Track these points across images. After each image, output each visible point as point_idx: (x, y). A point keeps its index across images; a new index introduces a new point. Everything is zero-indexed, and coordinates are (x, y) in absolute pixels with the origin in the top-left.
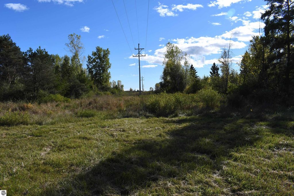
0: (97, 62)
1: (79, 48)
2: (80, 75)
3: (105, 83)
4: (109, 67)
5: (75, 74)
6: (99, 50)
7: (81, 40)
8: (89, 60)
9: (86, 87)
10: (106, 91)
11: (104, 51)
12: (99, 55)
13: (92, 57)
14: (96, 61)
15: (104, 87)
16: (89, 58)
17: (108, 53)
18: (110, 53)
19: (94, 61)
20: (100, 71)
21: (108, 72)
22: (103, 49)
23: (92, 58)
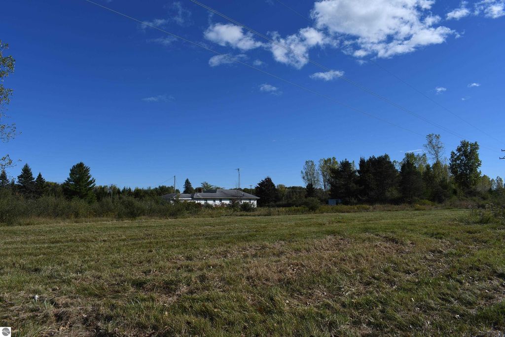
0: (462, 160)
1: (439, 148)
2: (442, 182)
3: (473, 185)
4: (479, 165)
5: (438, 180)
6: (464, 145)
7: (441, 139)
8: (452, 157)
9: (448, 193)
10: (475, 196)
11: (472, 145)
12: (465, 152)
13: (456, 153)
14: (460, 159)
15: (471, 192)
16: (453, 154)
17: (477, 148)
18: (480, 147)
19: (458, 158)
20: (467, 171)
21: (478, 171)
22: (470, 143)
23: (456, 155)
